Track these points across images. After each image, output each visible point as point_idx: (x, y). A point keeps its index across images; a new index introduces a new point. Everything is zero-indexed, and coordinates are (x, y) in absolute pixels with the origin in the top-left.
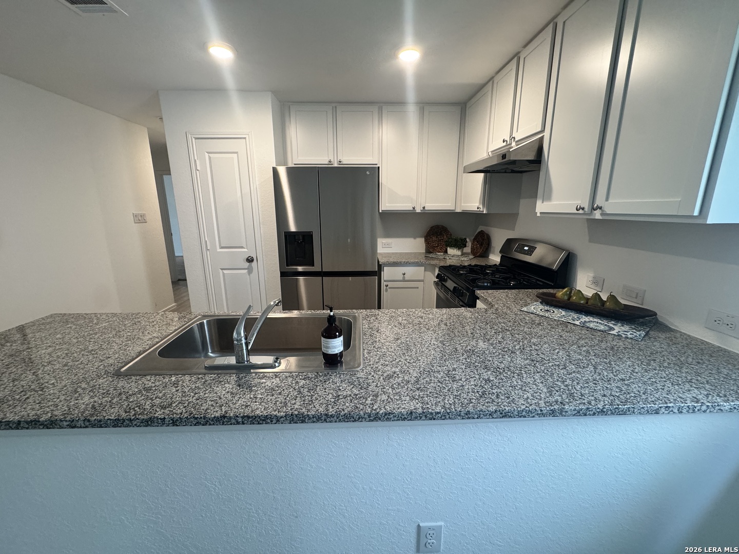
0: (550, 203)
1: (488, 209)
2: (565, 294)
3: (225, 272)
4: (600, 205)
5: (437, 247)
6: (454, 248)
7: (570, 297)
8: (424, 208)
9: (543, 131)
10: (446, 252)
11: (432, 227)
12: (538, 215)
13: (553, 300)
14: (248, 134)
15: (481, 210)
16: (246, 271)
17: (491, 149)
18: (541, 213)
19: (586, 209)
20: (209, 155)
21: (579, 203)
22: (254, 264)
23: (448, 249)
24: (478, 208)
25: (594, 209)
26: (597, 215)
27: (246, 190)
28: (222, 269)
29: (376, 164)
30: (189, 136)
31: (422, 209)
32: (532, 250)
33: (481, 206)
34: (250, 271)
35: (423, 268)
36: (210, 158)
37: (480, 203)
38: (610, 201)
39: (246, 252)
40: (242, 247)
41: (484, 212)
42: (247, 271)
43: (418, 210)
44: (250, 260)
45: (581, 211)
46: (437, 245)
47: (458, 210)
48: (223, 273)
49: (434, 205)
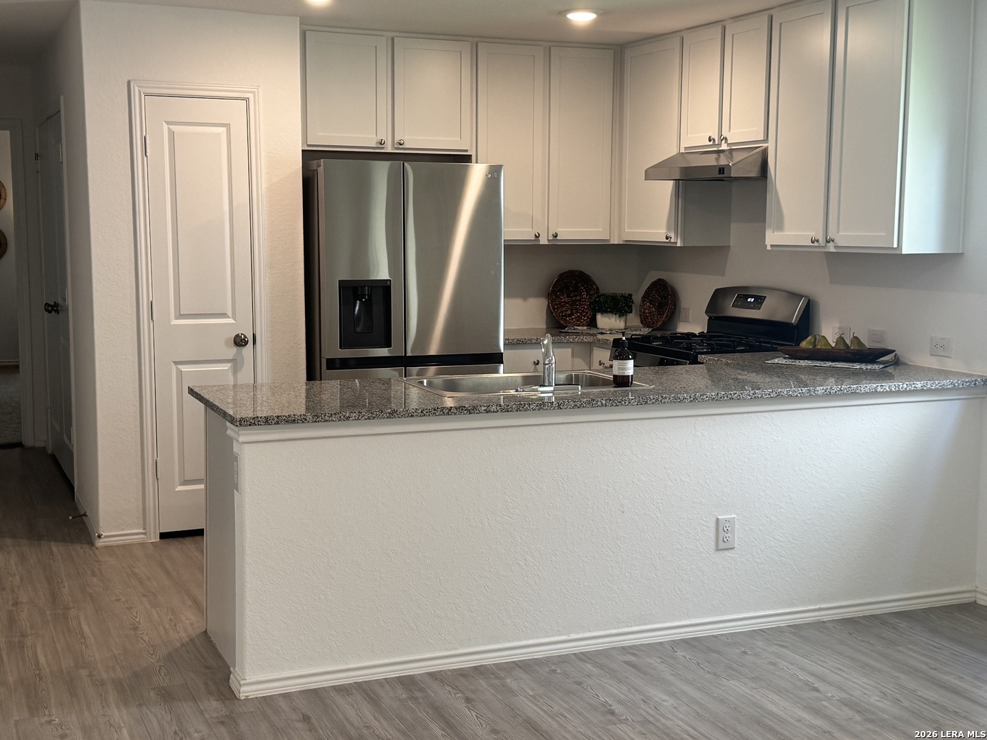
0: (780, 233)
1: (683, 240)
2: (810, 343)
3: (184, 368)
4: (832, 237)
5: (570, 315)
6: (610, 315)
7: (815, 346)
8: (556, 236)
9: (766, 140)
10: (592, 323)
11: (560, 275)
12: (769, 248)
13: (797, 351)
14: (254, 92)
15: (672, 240)
16: (226, 367)
17: (683, 145)
18: (772, 246)
19: (821, 241)
20: (170, 126)
21: (812, 234)
22: (247, 350)
23: (599, 317)
24: (667, 238)
25: (828, 242)
26: (831, 248)
27: (241, 197)
28: (176, 363)
29: (466, 151)
30: (135, 90)
31: (551, 238)
32: (759, 300)
33: (672, 235)
34: (236, 364)
35: (569, 351)
36: (172, 135)
37: (668, 229)
38: (840, 233)
39: (229, 325)
40: (224, 315)
41: (679, 245)
42: (229, 365)
43: (543, 241)
44: (240, 342)
45: (816, 244)
46: (569, 312)
47: (615, 241)
48: (180, 373)
49: (574, 230)
